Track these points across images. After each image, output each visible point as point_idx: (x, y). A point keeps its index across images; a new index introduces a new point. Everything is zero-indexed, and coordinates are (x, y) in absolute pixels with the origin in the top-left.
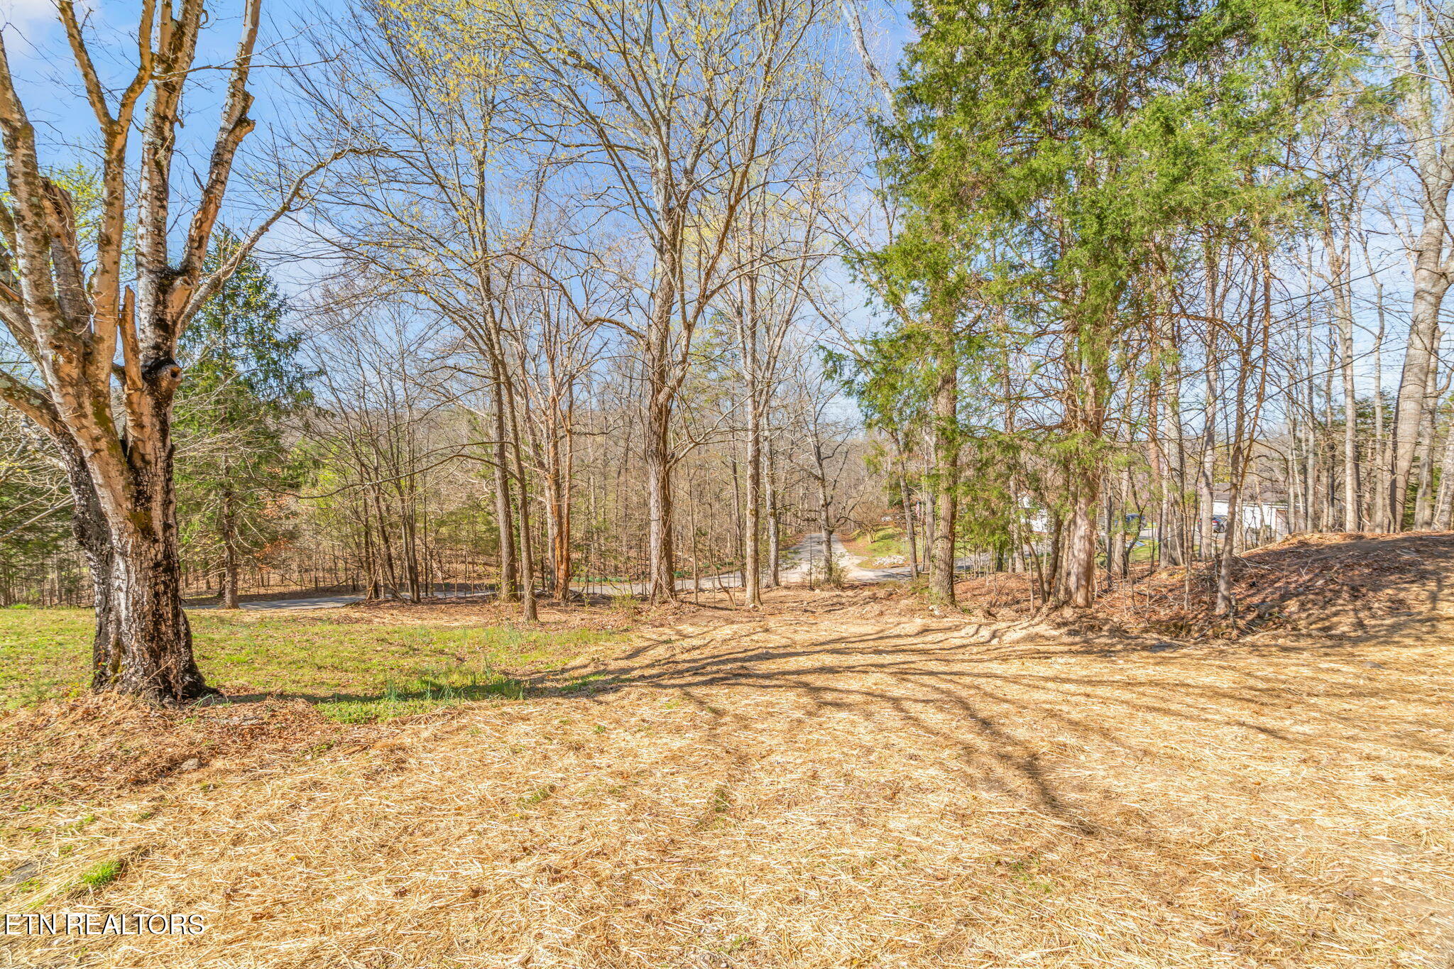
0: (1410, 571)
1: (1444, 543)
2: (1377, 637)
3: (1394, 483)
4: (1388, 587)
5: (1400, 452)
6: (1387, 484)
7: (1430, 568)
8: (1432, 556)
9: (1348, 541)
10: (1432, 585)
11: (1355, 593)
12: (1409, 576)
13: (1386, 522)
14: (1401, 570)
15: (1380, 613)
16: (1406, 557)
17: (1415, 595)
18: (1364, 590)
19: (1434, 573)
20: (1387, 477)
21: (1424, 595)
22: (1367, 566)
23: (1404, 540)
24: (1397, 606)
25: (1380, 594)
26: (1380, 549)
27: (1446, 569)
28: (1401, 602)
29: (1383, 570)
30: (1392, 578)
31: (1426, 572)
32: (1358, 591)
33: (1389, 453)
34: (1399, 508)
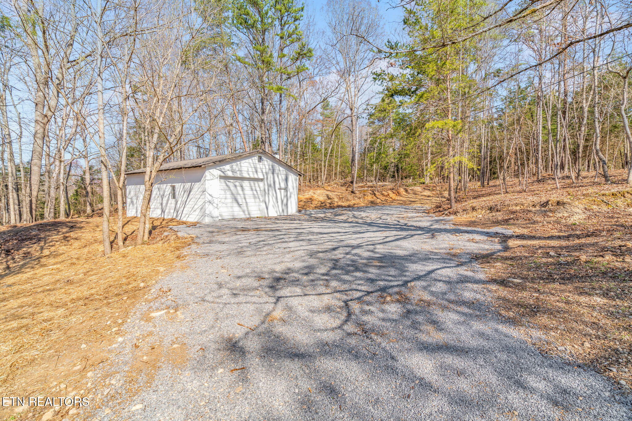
0: (34, 239)
1: (49, 225)
2: (14, 272)
3: (31, 201)
4: (24, 247)
5: (33, 188)
6: (28, 202)
7: (43, 236)
8: (45, 231)
9: (10, 229)
10: (42, 244)
11: (8, 252)
12: (34, 241)
13: (28, 218)
14: (31, 239)
15: (18, 260)
16: (34, 233)
17: (34, 249)
18: (12, 251)
19: (44, 238)
20: (28, 199)
21: (38, 248)
22: (16, 239)
23: (34, 225)
24: (27, 255)
25: (20, 251)
26: (23, 231)
27: (49, 236)
28: (29, 253)
29: (23, 240)
30: (27, 243)
31: (41, 238)
32: (10, 252)
33: (28, 189)
34: (34, 212)
